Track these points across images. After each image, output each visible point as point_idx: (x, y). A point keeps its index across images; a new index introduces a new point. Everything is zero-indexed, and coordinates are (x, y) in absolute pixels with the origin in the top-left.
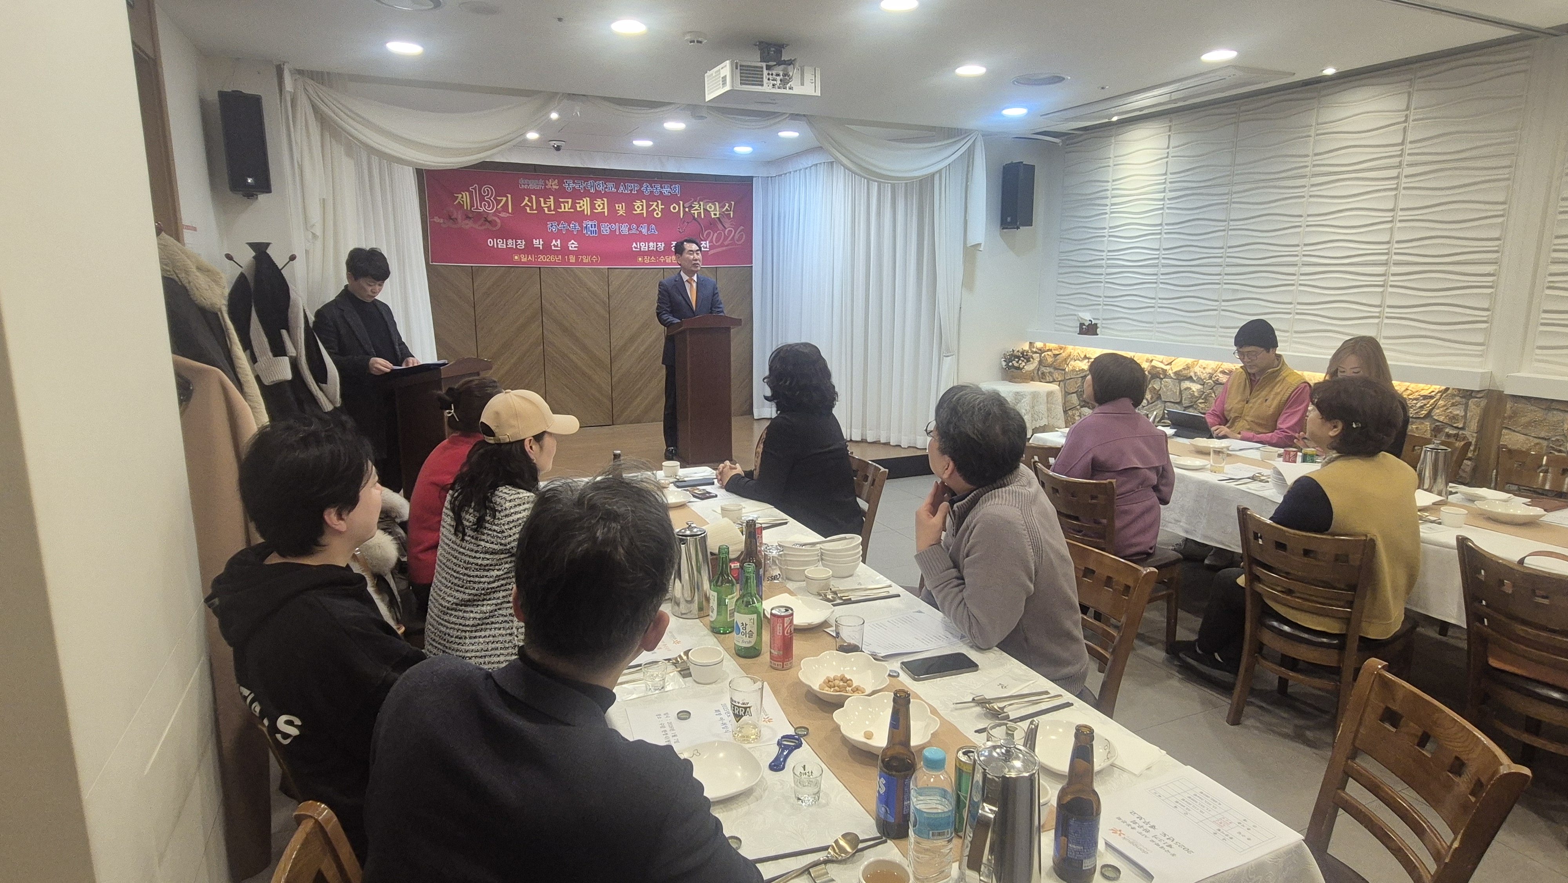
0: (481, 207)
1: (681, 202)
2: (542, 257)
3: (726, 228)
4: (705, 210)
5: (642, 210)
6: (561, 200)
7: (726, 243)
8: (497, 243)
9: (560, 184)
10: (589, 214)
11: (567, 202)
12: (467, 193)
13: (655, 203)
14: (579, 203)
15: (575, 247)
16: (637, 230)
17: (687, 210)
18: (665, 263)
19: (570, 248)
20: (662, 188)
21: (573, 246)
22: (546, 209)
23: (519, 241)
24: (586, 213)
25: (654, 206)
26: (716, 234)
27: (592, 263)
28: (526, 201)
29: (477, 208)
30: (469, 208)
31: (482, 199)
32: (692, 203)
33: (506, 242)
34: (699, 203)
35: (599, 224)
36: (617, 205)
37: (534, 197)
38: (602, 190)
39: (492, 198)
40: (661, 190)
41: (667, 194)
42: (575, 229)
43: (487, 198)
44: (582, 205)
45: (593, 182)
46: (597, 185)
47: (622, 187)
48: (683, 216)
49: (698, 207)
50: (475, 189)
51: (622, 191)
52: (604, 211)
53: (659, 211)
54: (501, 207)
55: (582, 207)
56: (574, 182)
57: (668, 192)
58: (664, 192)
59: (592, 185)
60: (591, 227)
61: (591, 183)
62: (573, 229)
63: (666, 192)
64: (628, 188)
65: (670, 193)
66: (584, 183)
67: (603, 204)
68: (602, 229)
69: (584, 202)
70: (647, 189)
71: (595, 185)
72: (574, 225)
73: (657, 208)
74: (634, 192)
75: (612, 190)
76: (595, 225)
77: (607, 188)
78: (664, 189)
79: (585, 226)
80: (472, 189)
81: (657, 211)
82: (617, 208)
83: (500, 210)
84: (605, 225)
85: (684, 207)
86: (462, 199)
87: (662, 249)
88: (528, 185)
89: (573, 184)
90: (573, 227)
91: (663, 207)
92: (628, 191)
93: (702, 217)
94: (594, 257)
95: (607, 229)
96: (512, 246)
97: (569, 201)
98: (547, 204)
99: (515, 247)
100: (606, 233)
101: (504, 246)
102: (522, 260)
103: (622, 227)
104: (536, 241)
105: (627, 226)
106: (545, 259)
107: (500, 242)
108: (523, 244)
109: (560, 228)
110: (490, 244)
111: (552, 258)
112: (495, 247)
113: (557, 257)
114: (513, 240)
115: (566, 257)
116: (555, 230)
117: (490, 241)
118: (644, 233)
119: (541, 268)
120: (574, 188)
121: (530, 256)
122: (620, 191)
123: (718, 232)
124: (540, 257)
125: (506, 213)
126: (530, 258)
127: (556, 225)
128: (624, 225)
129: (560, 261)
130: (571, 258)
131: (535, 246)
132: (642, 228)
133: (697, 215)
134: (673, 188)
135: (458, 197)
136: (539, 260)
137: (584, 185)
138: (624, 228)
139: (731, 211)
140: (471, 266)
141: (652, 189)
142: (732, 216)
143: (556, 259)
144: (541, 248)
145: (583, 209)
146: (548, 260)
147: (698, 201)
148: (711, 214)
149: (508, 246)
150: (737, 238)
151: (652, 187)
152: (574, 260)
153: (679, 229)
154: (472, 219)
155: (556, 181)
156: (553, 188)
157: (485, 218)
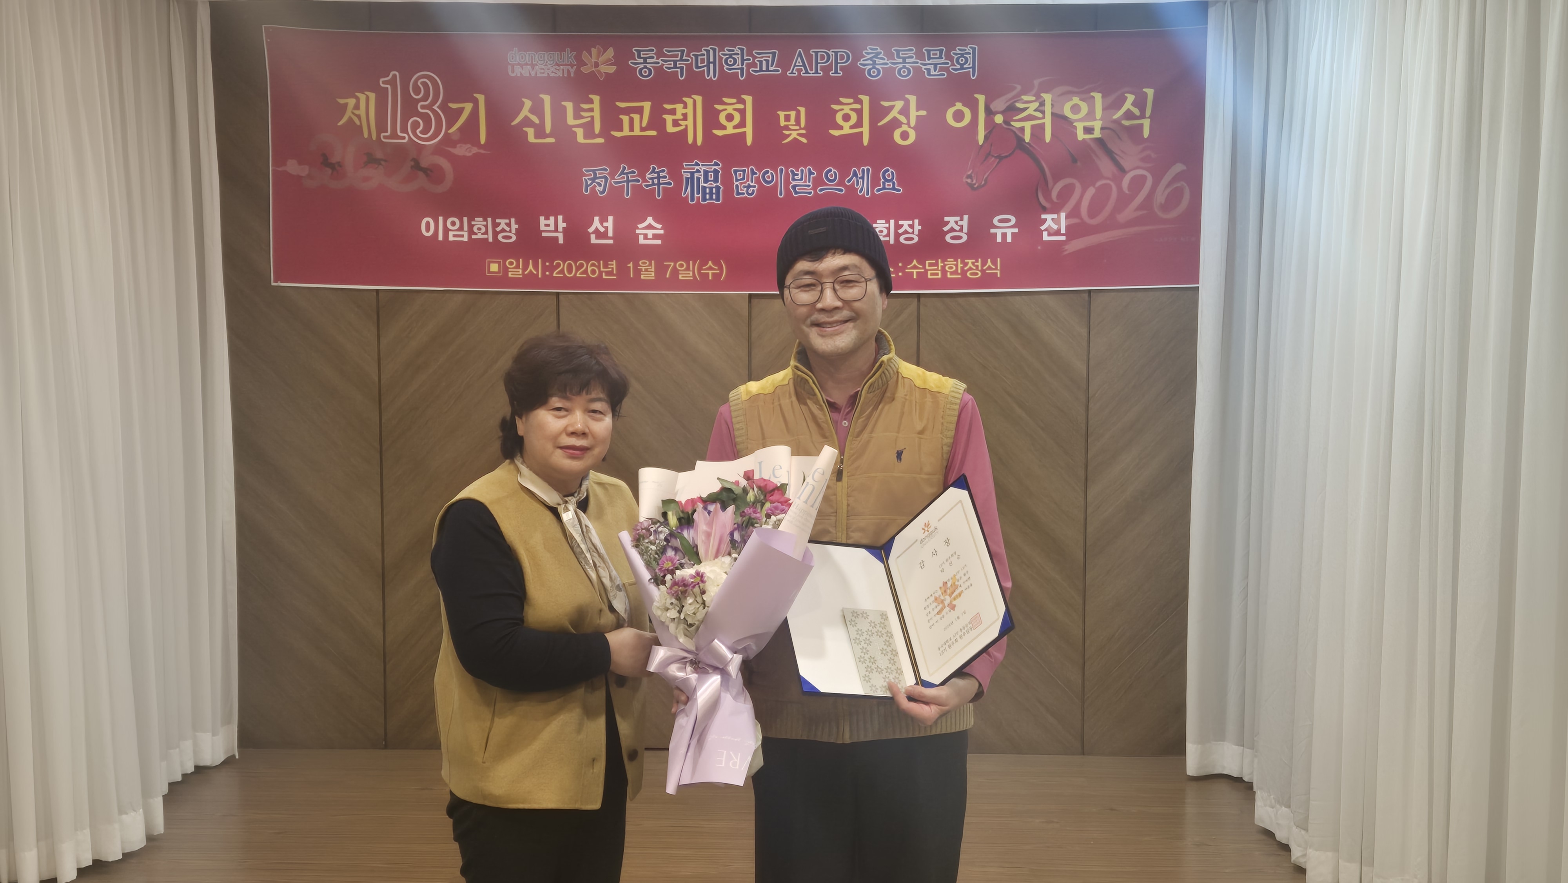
0: (404, 130)
1: (981, 98)
2: (564, 266)
3: (1123, 171)
4: (1059, 118)
5: (859, 123)
6: (622, 105)
7: (1122, 217)
8: (446, 231)
9: (621, 60)
10: (699, 142)
11: (639, 111)
12: (372, 96)
13: (899, 104)
14: (673, 112)
15: (655, 237)
16: (841, 183)
17: (999, 119)
18: (923, 281)
19: (642, 241)
20: (920, 56)
21: (650, 233)
22: (580, 132)
23: (503, 222)
24: (690, 140)
25: (894, 114)
26: (1091, 191)
27: (703, 282)
28: (525, 112)
29: (394, 135)
30: (374, 137)
31: (410, 108)
32: (1017, 98)
33: (471, 227)
34: (1038, 97)
35: (726, 170)
36: (782, 114)
37: (547, 99)
38: (739, 71)
39: (435, 107)
40: (917, 63)
41: (936, 73)
42: (659, 184)
43: (423, 107)
44: (681, 117)
45: (714, 50)
46: (725, 57)
47: (799, 59)
48: (986, 137)
49: (1035, 110)
50: (393, 82)
51: (799, 71)
52: (744, 133)
53: (909, 127)
54: (459, 129)
55: (680, 122)
56: (660, 54)
57: (941, 69)
58: (928, 67)
59: (711, 60)
60: (706, 181)
61: (708, 51)
62: (653, 184)
63: (932, 67)
64: (817, 63)
65: (947, 70)
66: (688, 55)
67: (743, 112)
68: (737, 183)
69: (685, 107)
70: (874, 62)
71: (721, 58)
72: (656, 175)
73: (903, 119)
74: (836, 72)
75: (764, 69)
76: (716, 172)
77: (754, 65)
78: (927, 62)
79: (689, 175)
80: (384, 83)
81: (905, 128)
82: (783, 123)
83: (456, 138)
84: (744, 171)
85: (989, 113)
86: (357, 112)
87: (916, 239)
88: (533, 66)
89: (657, 59)
90: (652, 179)
91: (923, 113)
92: (817, 72)
93: (1048, 138)
94: (710, 263)
95: (752, 184)
96: (486, 236)
97: (642, 107)
98: (583, 117)
99: (491, 240)
100: (746, 195)
101: (462, 236)
102: (510, 275)
103: (796, 177)
104: (547, 222)
105: (811, 173)
106: (570, 271)
107: (453, 224)
108: (514, 231)
109: (616, 183)
110: (428, 230)
111: (589, 269)
112: (440, 238)
113: (606, 266)
114: (485, 220)
115: (631, 265)
116: (601, 189)
117: (428, 224)
118: (861, 191)
119: (561, 297)
120: (659, 70)
121: (531, 261)
122: (794, 72)
123: (1098, 184)
124: (558, 265)
125: (469, 146)
126: (531, 267)
127: (605, 173)
128: (802, 171)
129: (614, 275)
130: (643, 268)
131: (544, 234)
132: (857, 176)
133: (1032, 134)
134: (956, 57)
135: (346, 105)
136: (555, 275)
137: (688, 60)
138: (801, 179)
139: (1143, 116)
140: (377, 291)
141: (891, 63)
142: (1146, 133)
143: (602, 269)
144: (561, 241)
145: (683, 127)
146: (578, 275)
147: (1033, 92)
148: (1075, 127)
149: (474, 237)
150: (1163, 201)
151: (890, 56)
152: (653, 274)
153: (969, 177)
154: (383, 163)
155: (610, 53)
156: (599, 72)
157: (414, 160)
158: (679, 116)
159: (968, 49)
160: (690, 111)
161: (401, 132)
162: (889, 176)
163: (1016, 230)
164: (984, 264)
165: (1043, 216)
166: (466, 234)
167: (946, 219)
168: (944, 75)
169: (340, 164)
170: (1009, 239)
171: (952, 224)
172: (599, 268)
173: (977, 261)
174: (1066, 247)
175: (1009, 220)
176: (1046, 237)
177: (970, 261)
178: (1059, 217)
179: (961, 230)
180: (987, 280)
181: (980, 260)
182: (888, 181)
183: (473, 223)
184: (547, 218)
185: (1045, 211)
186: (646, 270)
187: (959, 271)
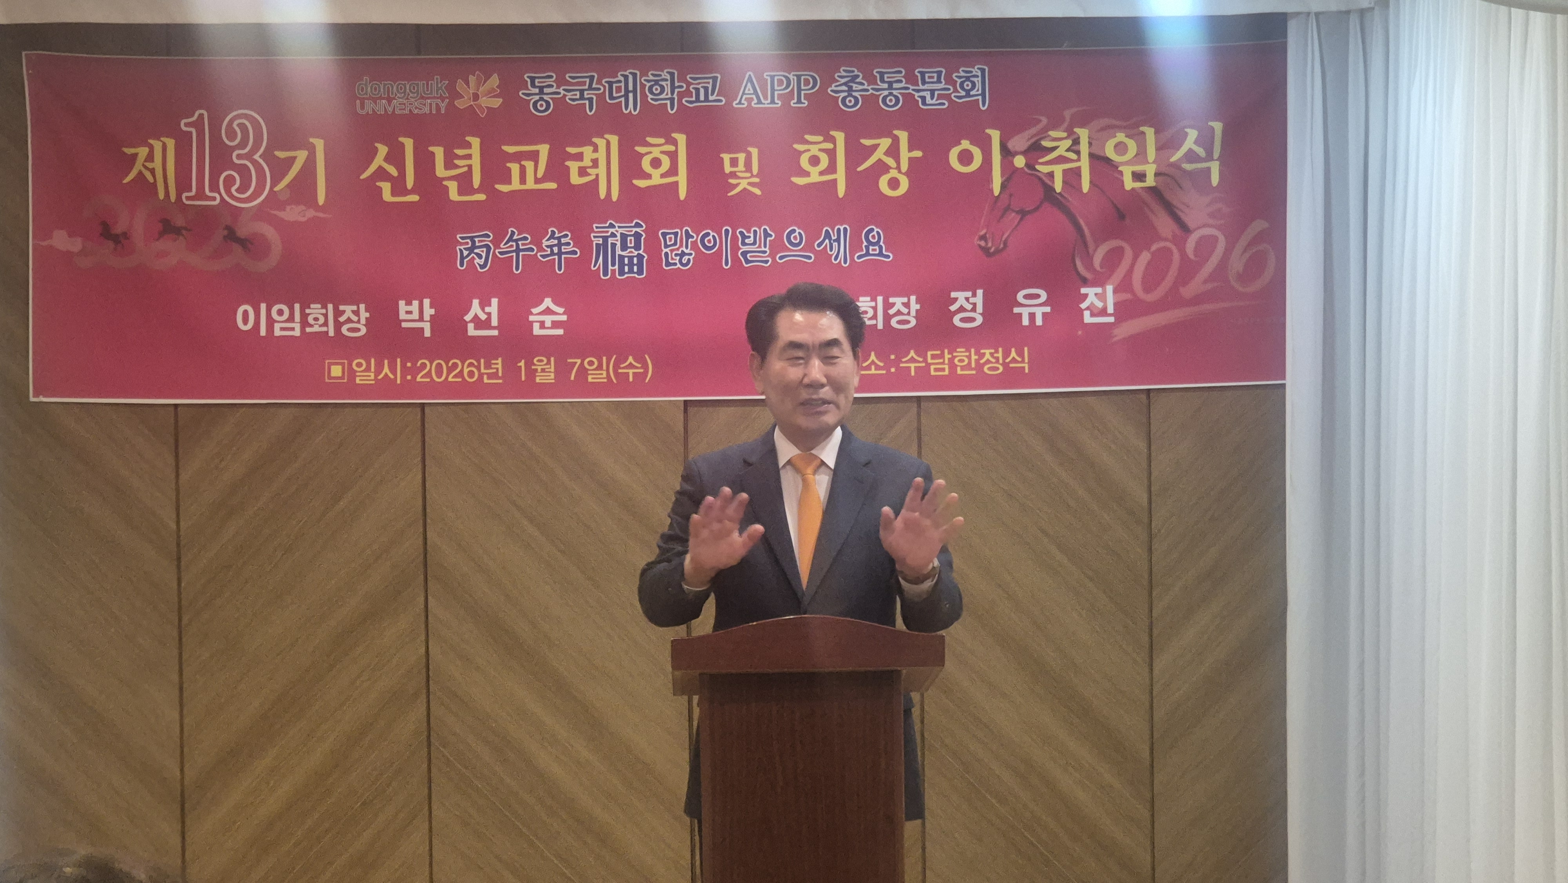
0: (214, 187)
1: (995, 135)
2: (431, 367)
3: (1186, 230)
4: (1098, 160)
5: (832, 168)
6: (510, 149)
8: (271, 322)
9: (508, 90)
10: (615, 196)
11: (534, 156)
12: (171, 143)
13: (885, 143)
14: (579, 157)
15: (555, 325)
16: (809, 247)
17: (1020, 162)
18: (924, 378)
19: (537, 331)
20: (911, 79)
21: (548, 320)
22: (453, 187)
23: (348, 309)
24: (603, 194)
25: (879, 154)
27: (620, 385)
28: (379, 161)
29: (201, 195)
30: (173, 198)
31: (222, 158)
32: (1043, 134)
33: (304, 316)
34: (1070, 133)
35: (652, 233)
36: (726, 157)
37: (409, 144)
38: (668, 102)
39: (257, 157)
40: (908, 88)
41: (934, 102)
42: (560, 254)
43: (239, 157)
44: (591, 164)
45: (634, 75)
46: (648, 85)
47: (749, 84)
48: (1003, 186)
49: (1068, 150)
50: (198, 125)
51: (749, 100)
52: (676, 184)
53: (900, 172)
54: (288, 186)
55: (589, 170)
56: (561, 82)
57: (940, 97)
58: (922, 94)
59: (631, 88)
60: (624, 247)
61: (626, 77)
62: (552, 253)
63: (927, 95)
64: (773, 90)
65: (948, 97)
66: (599, 82)
67: (673, 156)
68: (667, 250)
69: (596, 150)
70: (850, 89)
71: (643, 86)
72: (556, 242)
73: (890, 162)
74: (799, 101)
75: (702, 98)
76: (637, 236)
77: (688, 93)
78: (921, 87)
79: (601, 241)
80: (186, 125)
81: (893, 173)
82: (728, 169)
83: (283, 197)
84: (676, 234)
85: (1007, 153)
86: (150, 165)
87: (913, 322)
88: (389, 100)
89: (558, 87)
90: (551, 247)
91: (918, 154)
92: (773, 102)
93: (1086, 186)
94: (631, 359)
95: (687, 251)
96: (324, 329)
97: (538, 152)
98: (457, 167)
99: (331, 333)
100: (679, 265)
101: (293, 329)
102: (358, 381)
103: (747, 241)
104: (409, 308)
105: (767, 235)
106: (439, 374)
107: (280, 312)
108: (363, 321)
109: (500, 253)
110: (245, 321)
111: (466, 371)
112: (263, 332)
113: (488, 366)
114: (325, 307)
115: (522, 364)
116: (482, 262)
117: (246, 313)
118: (836, 259)
119: (427, 410)
120: (560, 102)
121: (386, 362)
122: (743, 101)
123: (1154, 247)
124: (424, 366)
125: (303, 207)
126: (386, 370)
127: (487, 241)
128: (755, 232)
129: (498, 378)
130: (539, 368)
131: (404, 325)
132: (830, 239)
133: (1064, 182)
134: (959, 81)
135: (135, 156)
136: (419, 379)
137: (599, 89)
138: (754, 243)
139: (1209, 157)
140: (176, 406)
141: (873, 89)
142: (1215, 179)
143: (483, 371)
144: (427, 333)
145: (594, 177)
146: (450, 379)
147: (1065, 125)
148: (1121, 173)
149: (308, 330)
150: (1241, 270)
151: (872, 80)
152: (552, 376)
153: (983, 238)
154: (184, 232)
155: (494, 81)
156: (480, 107)
157: (227, 228)
158: (587, 162)
159: (976, 71)
160: (601, 155)
161: (211, 190)
162: (873, 237)
163: (1048, 309)
164: (1006, 354)
165: (1083, 291)
166: (297, 327)
167: (953, 295)
168: (944, 104)
169: (126, 235)
170: (1039, 322)
171: (961, 302)
172: (478, 368)
173: (997, 352)
174: (1116, 331)
175: (1038, 296)
176: (1088, 318)
177: (987, 352)
178: (1105, 291)
179: (974, 310)
180: (1011, 376)
181: (1000, 350)
182: (874, 244)
183: (308, 311)
184: (409, 303)
185: (1085, 282)
186: (543, 370)
187: (973, 365)
